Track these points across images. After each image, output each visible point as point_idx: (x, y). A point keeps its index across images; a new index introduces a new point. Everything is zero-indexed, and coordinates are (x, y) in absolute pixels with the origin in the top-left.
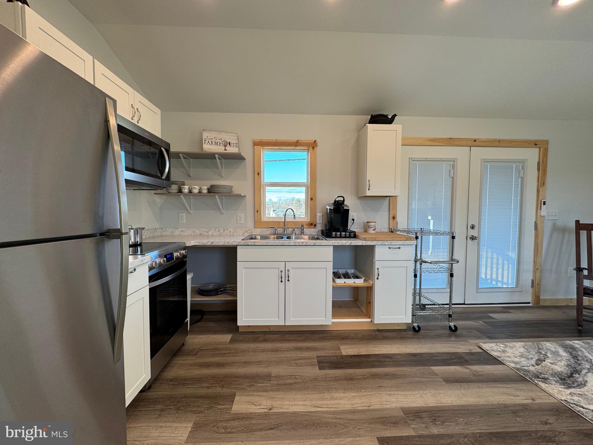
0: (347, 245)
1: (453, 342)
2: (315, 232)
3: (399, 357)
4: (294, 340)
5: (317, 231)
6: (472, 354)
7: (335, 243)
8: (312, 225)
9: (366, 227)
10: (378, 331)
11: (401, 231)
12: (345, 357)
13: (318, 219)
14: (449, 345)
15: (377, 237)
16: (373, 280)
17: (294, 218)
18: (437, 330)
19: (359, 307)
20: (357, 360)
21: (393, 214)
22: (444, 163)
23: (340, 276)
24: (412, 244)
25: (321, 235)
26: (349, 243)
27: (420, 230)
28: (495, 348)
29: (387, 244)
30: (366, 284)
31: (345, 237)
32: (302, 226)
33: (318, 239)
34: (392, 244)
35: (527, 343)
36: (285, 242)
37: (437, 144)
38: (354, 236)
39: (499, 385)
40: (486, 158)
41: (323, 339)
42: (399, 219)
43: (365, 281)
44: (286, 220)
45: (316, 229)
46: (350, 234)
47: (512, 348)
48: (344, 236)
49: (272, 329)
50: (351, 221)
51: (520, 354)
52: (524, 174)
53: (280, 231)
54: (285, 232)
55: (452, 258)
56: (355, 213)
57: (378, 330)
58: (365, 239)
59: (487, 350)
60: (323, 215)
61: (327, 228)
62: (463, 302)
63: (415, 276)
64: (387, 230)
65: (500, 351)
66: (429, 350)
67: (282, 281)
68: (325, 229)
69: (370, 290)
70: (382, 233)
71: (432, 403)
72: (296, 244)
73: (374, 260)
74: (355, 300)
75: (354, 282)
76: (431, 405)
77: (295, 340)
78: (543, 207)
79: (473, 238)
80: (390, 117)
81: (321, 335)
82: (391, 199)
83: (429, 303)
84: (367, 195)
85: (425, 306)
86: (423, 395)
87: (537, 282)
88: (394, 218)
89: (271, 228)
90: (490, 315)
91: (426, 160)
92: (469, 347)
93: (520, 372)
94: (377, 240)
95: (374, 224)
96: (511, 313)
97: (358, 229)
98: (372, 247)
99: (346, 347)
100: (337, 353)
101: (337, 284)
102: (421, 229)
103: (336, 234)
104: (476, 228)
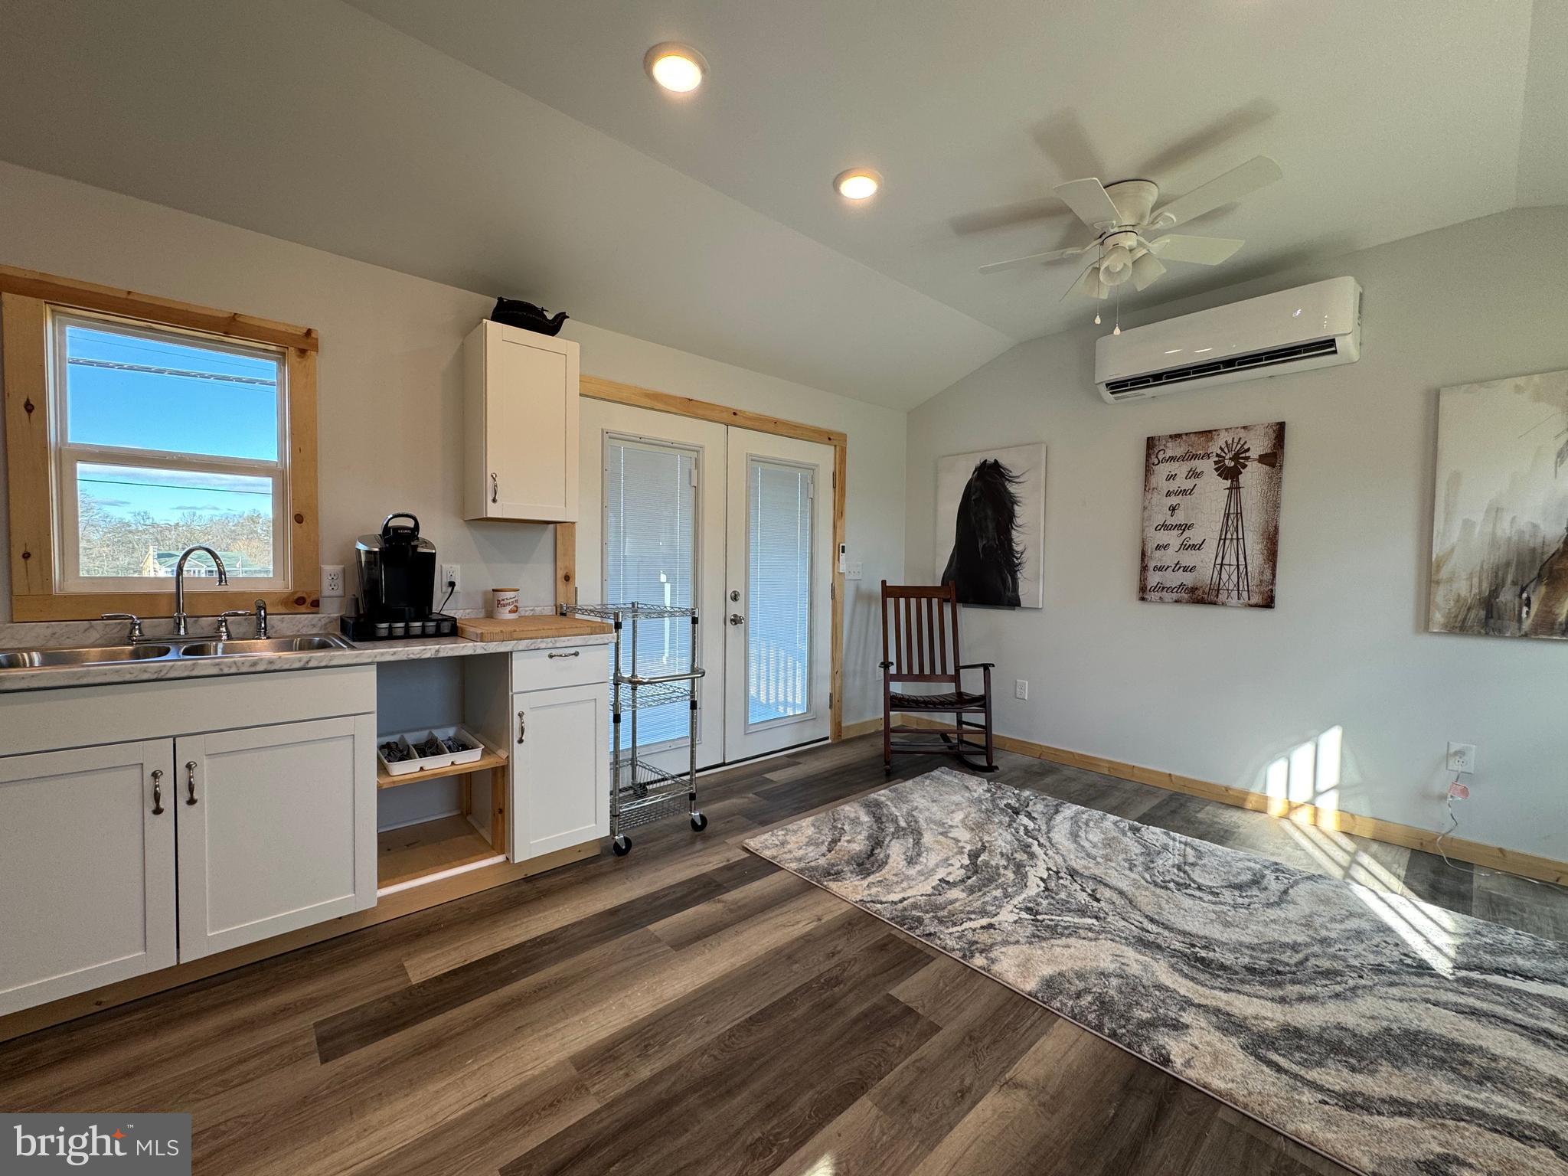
0: (423, 657)
1: (697, 854)
2: (314, 626)
3: (575, 930)
4: (216, 1007)
5: (323, 622)
6: (730, 867)
7: (382, 654)
8: (303, 601)
9: (491, 604)
10: (527, 882)
11: (584, 611)
12: (419, 987)
13: (326, 582)
14: (688, 863)
15: (515, 631)
16: (508, 747)
17: (221, 581)
18: (667, 836)
19: (472, 830)
20: (456, 982)
21: (566, 567)
22: (679, 454)
23: (408, 753)
24: (607, 641)
25: (338, 633)
26: (433, 652)
27: (630, 606)
28: (770, 842)
29: (543, 646)
30: (491, 762)
31: (424, 635)
32: (259, 608)
33: (323, 646)
34: (558, 645)
35: (819, 816)
36: (172, 667)
37: (662, 407)
38: (452, 630)
39: (774, 914)
40: (754, 452)
41: (345, 961)
42: (579, 580)
43: (485, 753)
44: (187, 588)
45: (319, 615)
46: (438, 627)
47: (795, 832)
48: (418, 631)
49: (109, 1001)
50: (444, 589)
51: (807, 840)
52: (814, 495)
53: (156, 628)
54: (182, 632)
55: (693, 666)
56: (459, 567)
57: (528, 879)
58: (481, 638)
59: (757, 850)
60: (344, 570)
61: (362, 612)
62: (720, 761)
63: (617, 719)
64: (549, 610)
65: (777, 845)
66: (648, 889)
67: (158, 811)
68: (353, 614)
69: (500, 776)
70: (535, 618)
71: (641, 1011)
72: (226, 671)
73: (510, 693)
74: (462, 813)
75: (453, 763)
76: (641, 1017)
77: (224, 1004)
78: (843, 556)
79: (736, 620)
80: (550, 316)
81: (337, 952)
82: (558, 531)
83: (656, 778)
84: (489, 516)
85: (644, 787)
86: (626, 1000)
87: (837, 696)
88: (567, 578)
89: (109, 618)
90: (767, 776)
91: (640, 440)
92: (726, 855)
93: (804, 875)
94: (515, 636)
95: (512, 594)
96: (800, 763)
97: (468, 611)
98: (505, 658)
99: (425, 956)
100: (395, 986)
101: (395, 779)
102: (633, 604)
103: (390, 628)
104: (741, 598)
